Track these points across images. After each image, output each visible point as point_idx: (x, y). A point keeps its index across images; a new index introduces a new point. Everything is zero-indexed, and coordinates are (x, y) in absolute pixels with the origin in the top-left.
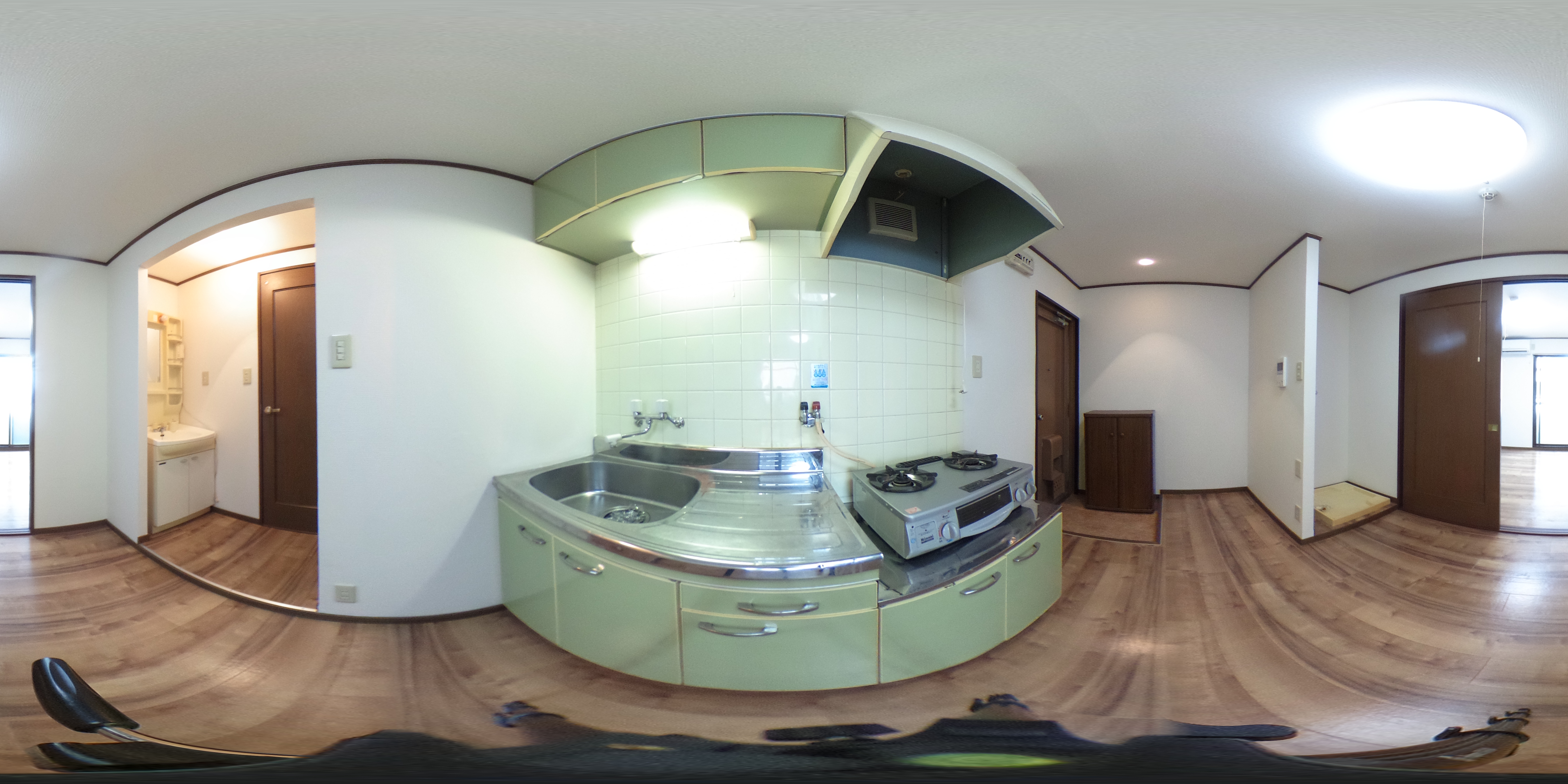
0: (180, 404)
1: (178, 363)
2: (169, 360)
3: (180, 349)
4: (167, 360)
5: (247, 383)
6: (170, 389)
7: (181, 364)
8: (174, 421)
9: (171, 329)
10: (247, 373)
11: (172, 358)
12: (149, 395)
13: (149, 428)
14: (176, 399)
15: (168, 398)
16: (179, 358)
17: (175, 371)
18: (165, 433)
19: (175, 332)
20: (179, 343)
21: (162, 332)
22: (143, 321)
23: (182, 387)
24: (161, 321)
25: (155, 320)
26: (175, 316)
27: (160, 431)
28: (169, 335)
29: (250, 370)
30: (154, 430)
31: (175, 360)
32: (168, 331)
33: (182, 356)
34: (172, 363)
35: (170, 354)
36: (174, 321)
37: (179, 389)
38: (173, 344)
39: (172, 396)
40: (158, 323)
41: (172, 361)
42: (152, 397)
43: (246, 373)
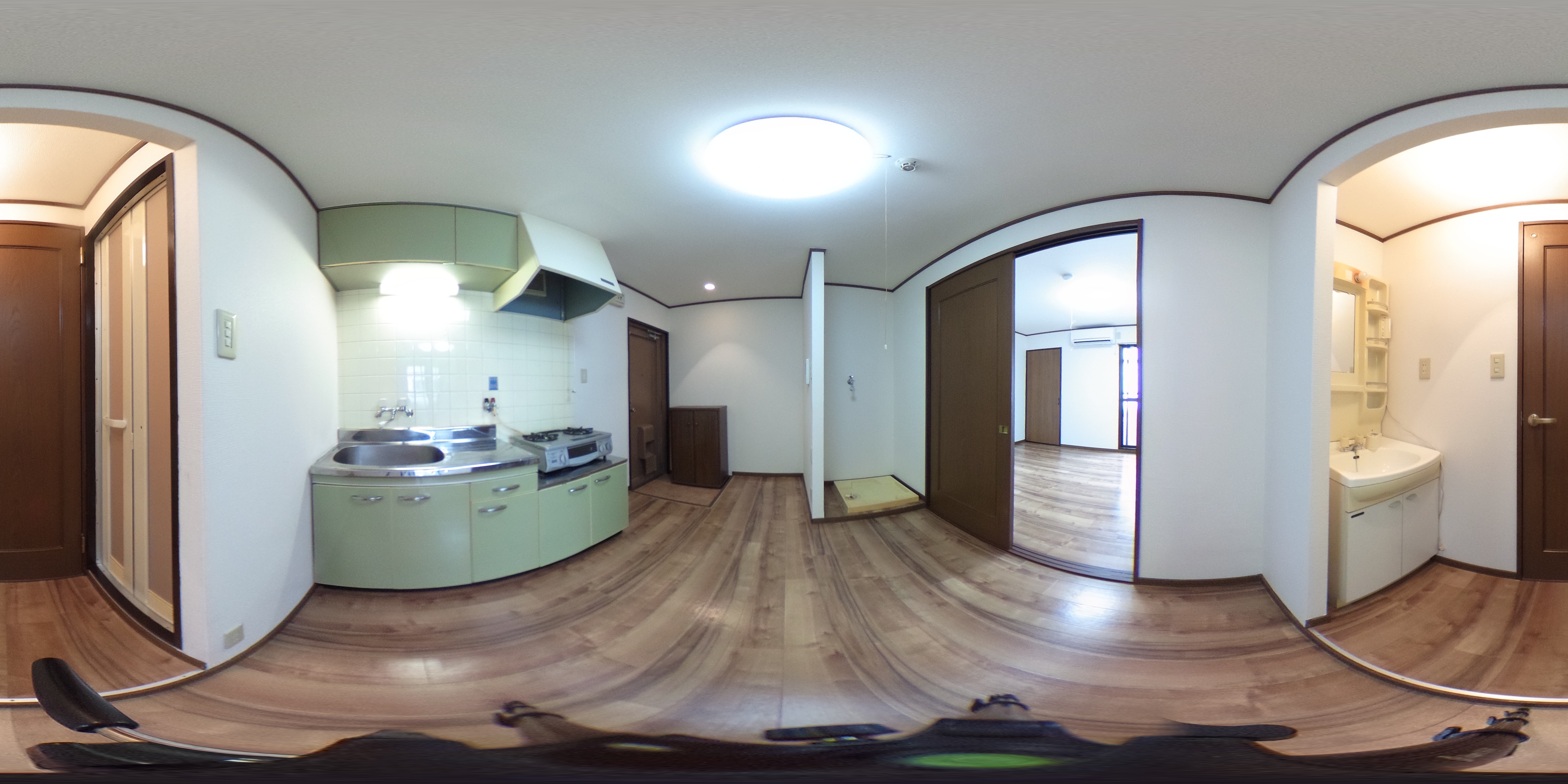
0: (1383, 407)
1: (1381, 345)
2: (1368, 339)
3: (1385, 326)
4: (1366, 339)
5: (1497, 376)
6: (1368, 383)
7: (1386, 347)
8: (1375, 434)
9: (1371, 295)
10: (1497, 362)
11: (1373, 336)
12: (1333, 393)
13: (1334, 445)
14: (1377, 399)
15: (1366, 396)
16: (1384, 338)
17: (1377, 356)
18: (1360, 452)
19: (1377, 299)
20: (1384, 316)
21: (1358, 297)
22: (1322, 279)
23: (1386, 382)
24: (1358, 281)
25: (1349, 277)
26: (1378, 277)
27: (1353, 450)
28: (1368, 303)
29: (1502, 357)
30: (1343, 450)
31: (1377, 339)
32: (1368, 298)
33: (1387, 336)
34: (1372, 344)
35: (1369, 331)
36: (1377, 285)
37: (1381, 384)
38: (1375, 318)
39: (1371, 394)
40: (1354, 282)
41: (1372, 342)
42: (1339, 397)
43: (1497, 360)
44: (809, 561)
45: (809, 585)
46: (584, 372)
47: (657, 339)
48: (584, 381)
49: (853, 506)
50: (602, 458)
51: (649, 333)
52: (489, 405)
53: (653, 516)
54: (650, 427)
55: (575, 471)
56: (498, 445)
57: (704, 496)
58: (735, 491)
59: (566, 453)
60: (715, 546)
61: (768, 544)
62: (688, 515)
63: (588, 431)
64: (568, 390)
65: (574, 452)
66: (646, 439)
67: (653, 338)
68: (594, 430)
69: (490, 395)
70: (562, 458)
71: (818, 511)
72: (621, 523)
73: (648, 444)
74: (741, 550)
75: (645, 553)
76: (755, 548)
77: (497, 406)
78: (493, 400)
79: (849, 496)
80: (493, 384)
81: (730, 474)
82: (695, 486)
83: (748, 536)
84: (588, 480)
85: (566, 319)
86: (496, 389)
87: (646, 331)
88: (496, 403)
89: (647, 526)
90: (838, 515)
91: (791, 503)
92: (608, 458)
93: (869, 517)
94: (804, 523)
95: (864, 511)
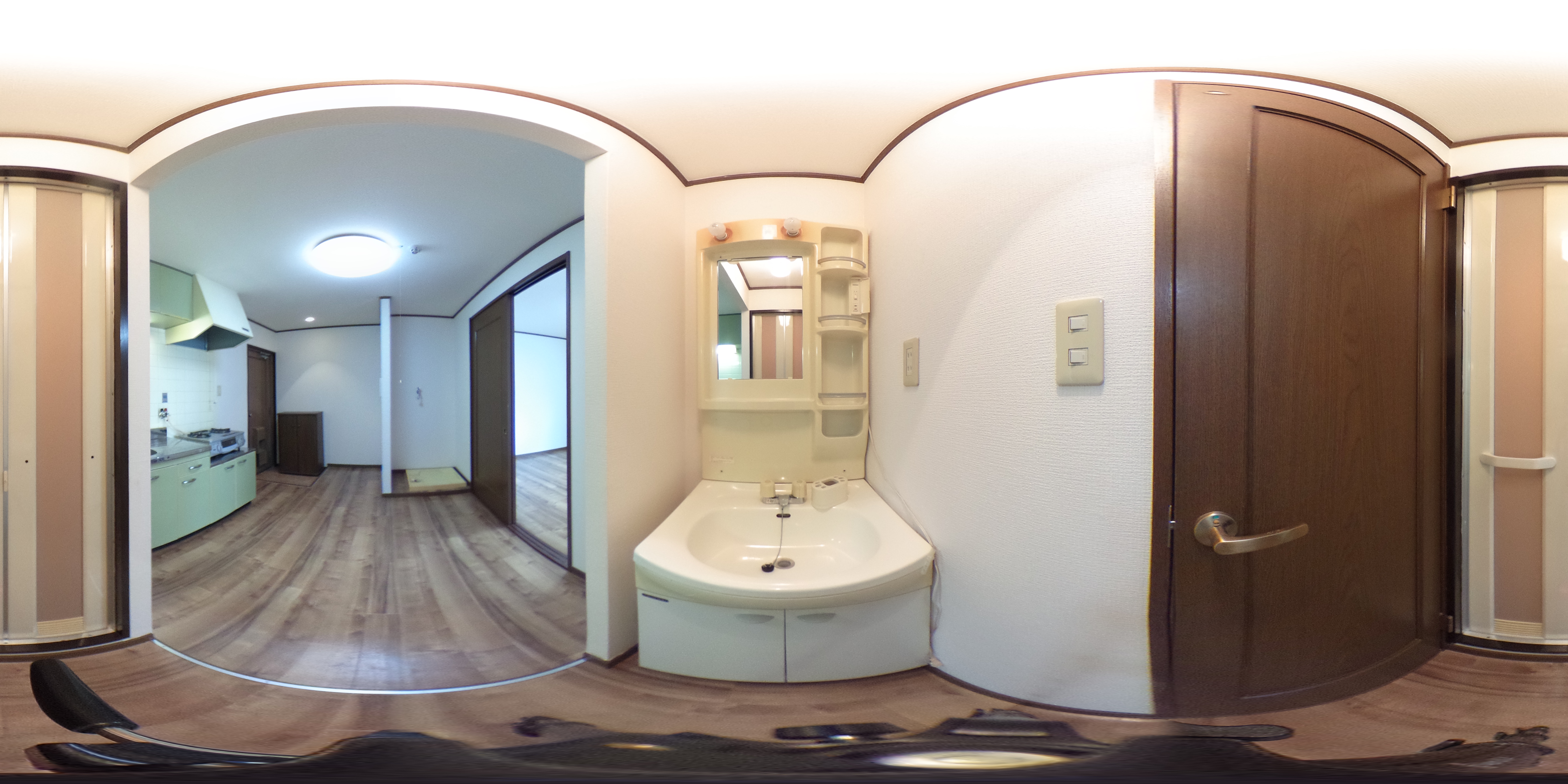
44: (374, 518)
45: (370, 530)
46: (219, 387)
47: (267, 359)
48: (219, 394)
49: (414, 486)
50: (237, 449)
51: (262, 355)
52: (164, 413)
53: (270, 493)
54: (262, 428)
55: (224, 457)
56: (168, 442)
57: (306, 481)
58: (328, 476)
59: (220, 444)
60: (315, 509)
61: (350, 508)
62: (295, 492)
63: (228, 430)
64: (210, 401)
65: (225, 444)
66: (259, 438)
67: (264, 358)
68: (231, 430)
69: (164, 406)
70: (219, 448)
71: (387, 489)
72: (251, 496)
73: (261, 441)
74: (332, 511)
75: (270, 514)
76: (341, 510)
77: (170, 414)
78: (166, 410)
79: (414, 480)
80: (165, 397)
81: (326, 465)
82: (298, 475)
83: (338, 502)
84: (234, 462)
85: (209, 349)
86: (166, 401)
87: (259, 353)
88: (169, 411)
89: (266, 499)
90: (401, 492)
91: (370, 485)
92: (241, 449)
93: (424, 495)
94: (377, 497)
95: (422, 490)
